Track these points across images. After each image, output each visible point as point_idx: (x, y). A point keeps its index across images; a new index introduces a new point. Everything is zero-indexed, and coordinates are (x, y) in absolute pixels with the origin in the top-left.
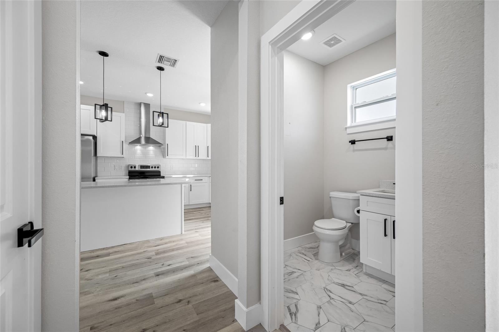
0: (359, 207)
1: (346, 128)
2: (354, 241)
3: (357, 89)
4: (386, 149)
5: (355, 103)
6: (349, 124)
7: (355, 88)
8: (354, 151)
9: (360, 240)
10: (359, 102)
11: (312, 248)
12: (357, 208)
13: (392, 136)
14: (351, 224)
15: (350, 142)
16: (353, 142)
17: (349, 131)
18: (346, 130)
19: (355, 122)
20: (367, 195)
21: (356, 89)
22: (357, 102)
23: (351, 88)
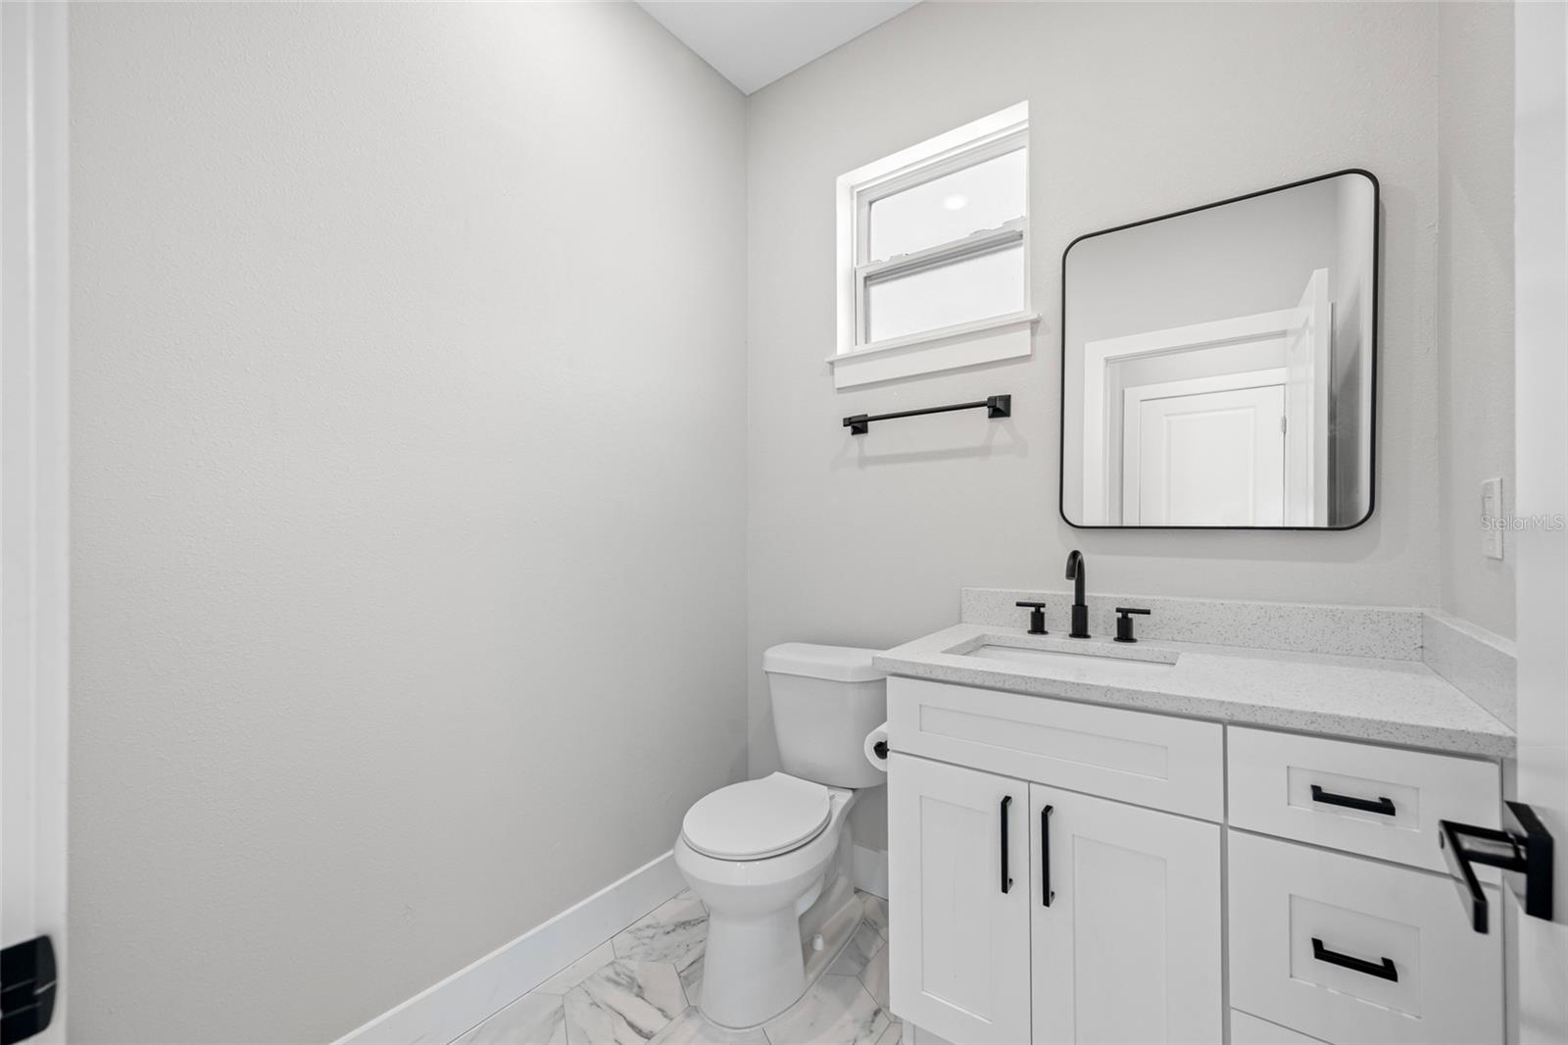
0: (883, 728)
1: (832, 363)
2: (863, 854)
3: (874, 205)
4: (984, 451)
5: (866, 263)
6: (843, 346)
7: (867, 199)
8: (864, 461)
9: (887, 849)
10: (883, 254)
11: (684, 924)
12: (873, 732)
13: (1010, 396)
14: (849, 795)
15: (848, 422)
16: (858, 426)
17: (845, 376)
18: (832, 373)
19: (867, 340)
20: (921, 673)
21: (871, 203)
22: (873, 259)
23: (852, 198)
